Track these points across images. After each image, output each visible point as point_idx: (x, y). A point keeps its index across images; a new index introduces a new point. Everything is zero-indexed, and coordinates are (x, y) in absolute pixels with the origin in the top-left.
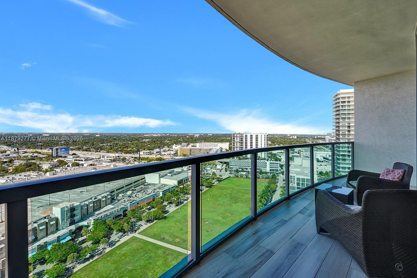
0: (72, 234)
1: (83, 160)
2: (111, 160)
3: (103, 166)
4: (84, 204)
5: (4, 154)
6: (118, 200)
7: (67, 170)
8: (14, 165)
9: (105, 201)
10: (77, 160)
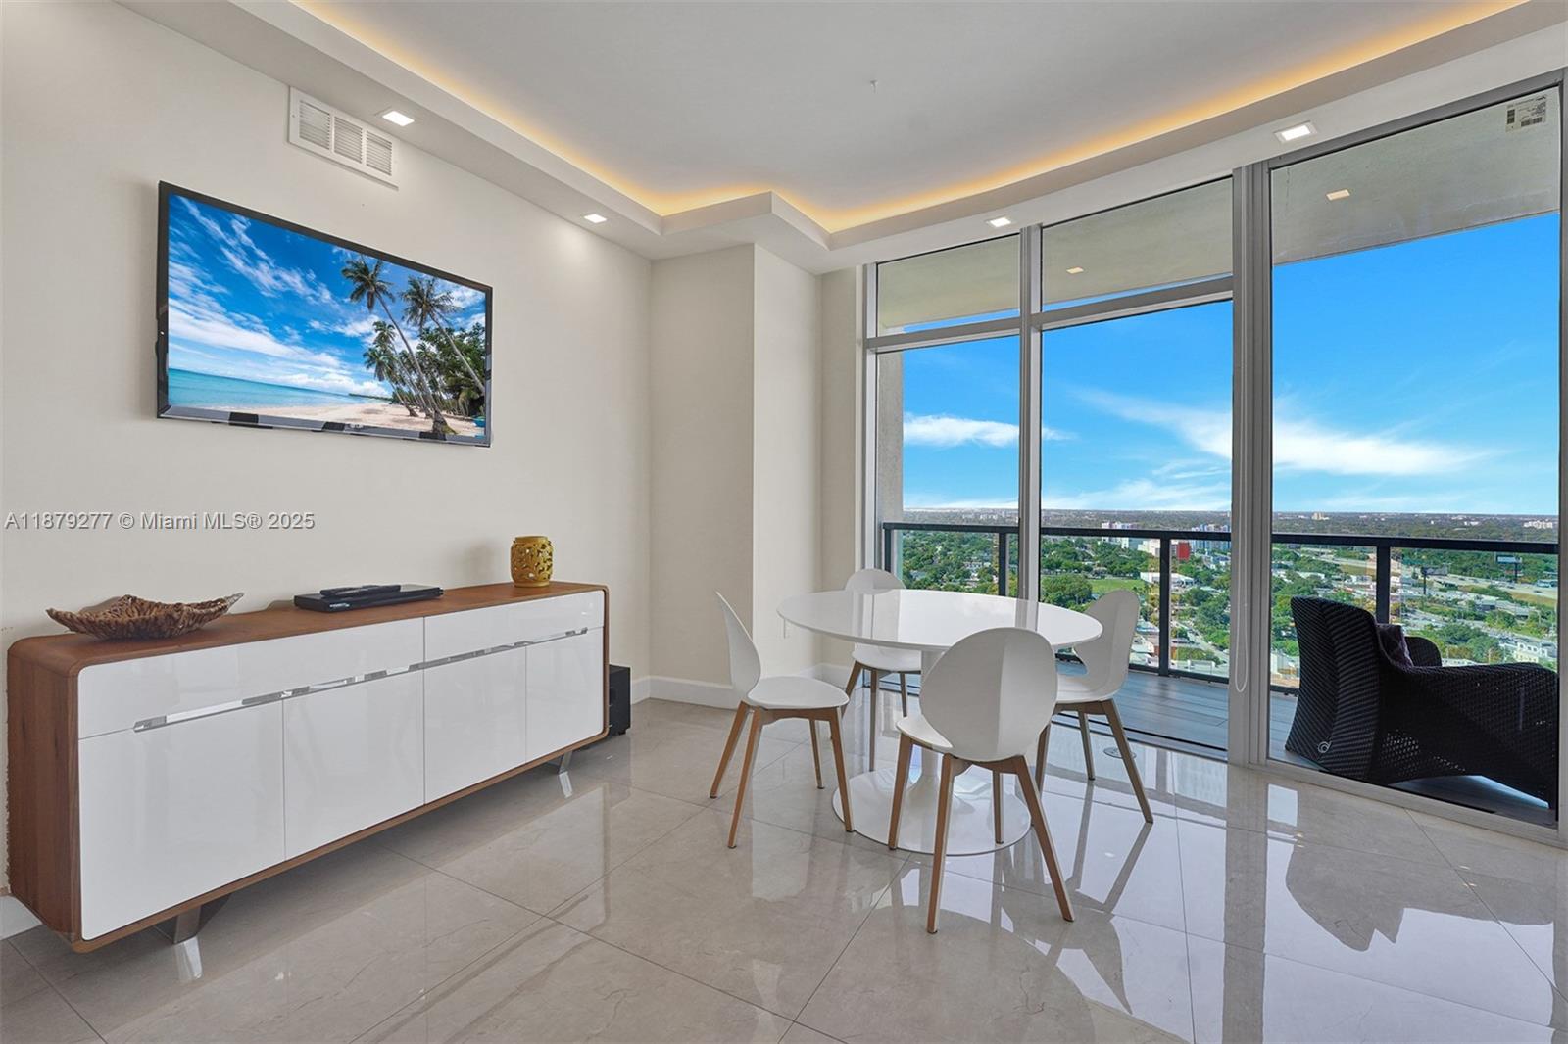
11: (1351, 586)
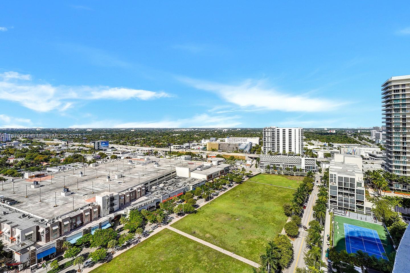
0: (112, 222)
1: (121, 153)
2: (145, 154)
3: (137, 160)
4: (121, 194)
5: (57, 146)
6: (152, 192)
7: (107, 162)
8: (64, 156)
9: (140, 192)
10: (115, 153)
11: (49, 148)
